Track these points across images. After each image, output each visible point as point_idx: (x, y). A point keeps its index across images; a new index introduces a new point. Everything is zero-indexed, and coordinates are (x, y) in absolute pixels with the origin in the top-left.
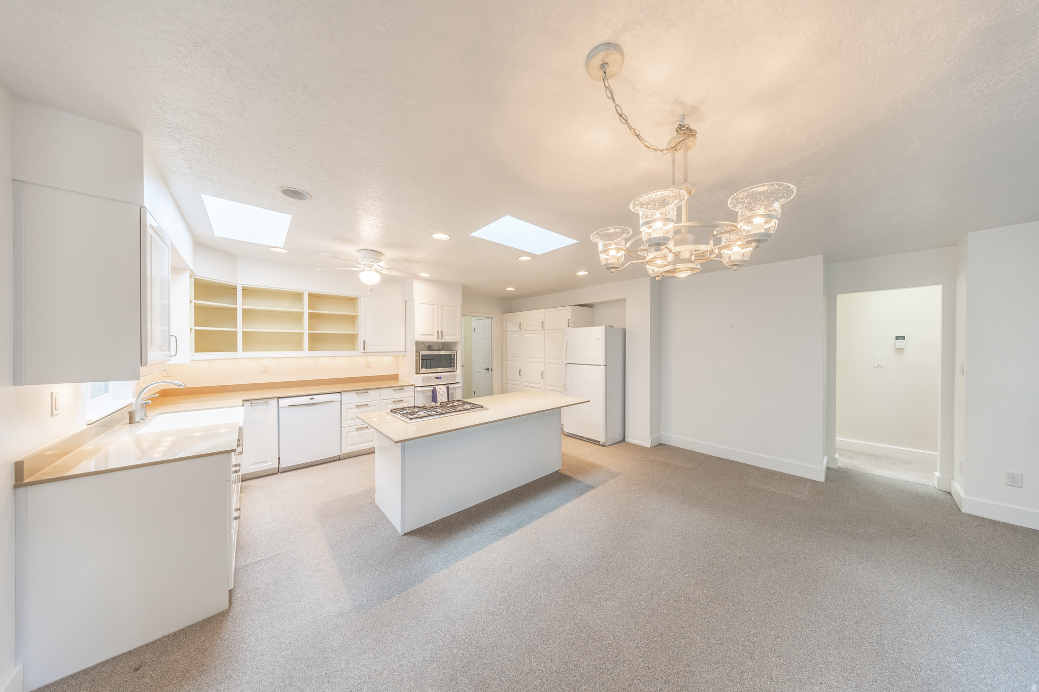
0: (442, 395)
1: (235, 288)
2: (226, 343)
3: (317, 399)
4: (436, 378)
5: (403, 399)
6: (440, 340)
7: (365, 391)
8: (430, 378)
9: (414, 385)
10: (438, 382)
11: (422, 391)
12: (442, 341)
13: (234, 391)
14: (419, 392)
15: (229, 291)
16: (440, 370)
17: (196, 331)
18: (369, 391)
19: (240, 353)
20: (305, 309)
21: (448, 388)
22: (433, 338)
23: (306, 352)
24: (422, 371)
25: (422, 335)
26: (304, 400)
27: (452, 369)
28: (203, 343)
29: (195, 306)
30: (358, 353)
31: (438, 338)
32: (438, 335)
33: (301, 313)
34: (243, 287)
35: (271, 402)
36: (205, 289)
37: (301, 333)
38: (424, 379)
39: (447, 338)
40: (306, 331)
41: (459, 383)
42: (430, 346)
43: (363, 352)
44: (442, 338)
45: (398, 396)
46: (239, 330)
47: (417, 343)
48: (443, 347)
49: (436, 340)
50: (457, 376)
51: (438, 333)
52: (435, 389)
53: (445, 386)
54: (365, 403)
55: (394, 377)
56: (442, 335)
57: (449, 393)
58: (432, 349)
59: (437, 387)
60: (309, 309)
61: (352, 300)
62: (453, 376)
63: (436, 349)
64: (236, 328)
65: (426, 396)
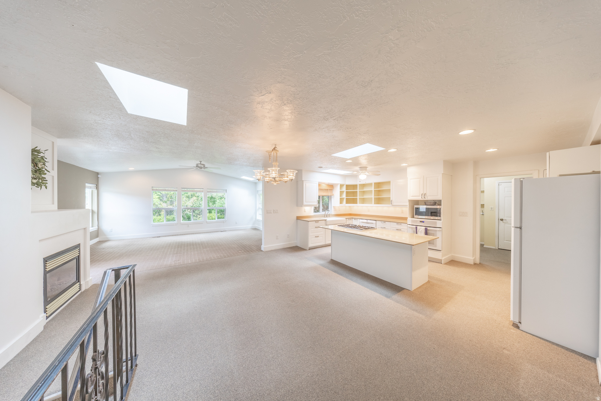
0: (421, 232)
1: (357, 185)
2: (354, 201)
3: (369, 221)
4: (421, 222)
5: (401, 229)
6: (423, 199)
7: (385, 222)
8: (416, 221)
9: (407, 223)
10: (422, 224)
11: (412, 227)
12: (425, 199)
13: (362, 216)
14: (410, 227)
15: (355, 187)
16: (424, 217)
17: (346, 198)
19: (358, 205)
20: (373, 189)
21: (426, 229)
22: (419, 198)
23: (373, 205)
24: (415, 216)
25: (412, 196)
26: (365, 221)
27: (437, 218)
28: (348, 201)
29: (346, 192)
30: (390, 205)
31: (422, 198)
32: (422, 196)
33: (372, 191)
34: (359, 185)
35: (358, 220)
36: (348, 187)
37: (372, 198)
38: (412, 221)
39: (430, 197)
40: (373, 197)
41: (441, 228)
42: (425, 203)
43: (392, 205)
44: (425, 198)
45: (399, 227)
46: (358, 197)
47: (410, 201)
48: (435, 203)
49: (422, 199)
50: (439, 224)
51: (422, 195)
52: (416, 228)
53: (424, 228)
54: (385, 227)
55: (406, 219)
56: (425, 196)
57: (429, 233)
58: (427, 204)
59: (418, 227)
60: (374, 189)
61: (388, 183)
62: (436, 222)
63: (429, 204)
64: (357, 197)
65: (413, 231)
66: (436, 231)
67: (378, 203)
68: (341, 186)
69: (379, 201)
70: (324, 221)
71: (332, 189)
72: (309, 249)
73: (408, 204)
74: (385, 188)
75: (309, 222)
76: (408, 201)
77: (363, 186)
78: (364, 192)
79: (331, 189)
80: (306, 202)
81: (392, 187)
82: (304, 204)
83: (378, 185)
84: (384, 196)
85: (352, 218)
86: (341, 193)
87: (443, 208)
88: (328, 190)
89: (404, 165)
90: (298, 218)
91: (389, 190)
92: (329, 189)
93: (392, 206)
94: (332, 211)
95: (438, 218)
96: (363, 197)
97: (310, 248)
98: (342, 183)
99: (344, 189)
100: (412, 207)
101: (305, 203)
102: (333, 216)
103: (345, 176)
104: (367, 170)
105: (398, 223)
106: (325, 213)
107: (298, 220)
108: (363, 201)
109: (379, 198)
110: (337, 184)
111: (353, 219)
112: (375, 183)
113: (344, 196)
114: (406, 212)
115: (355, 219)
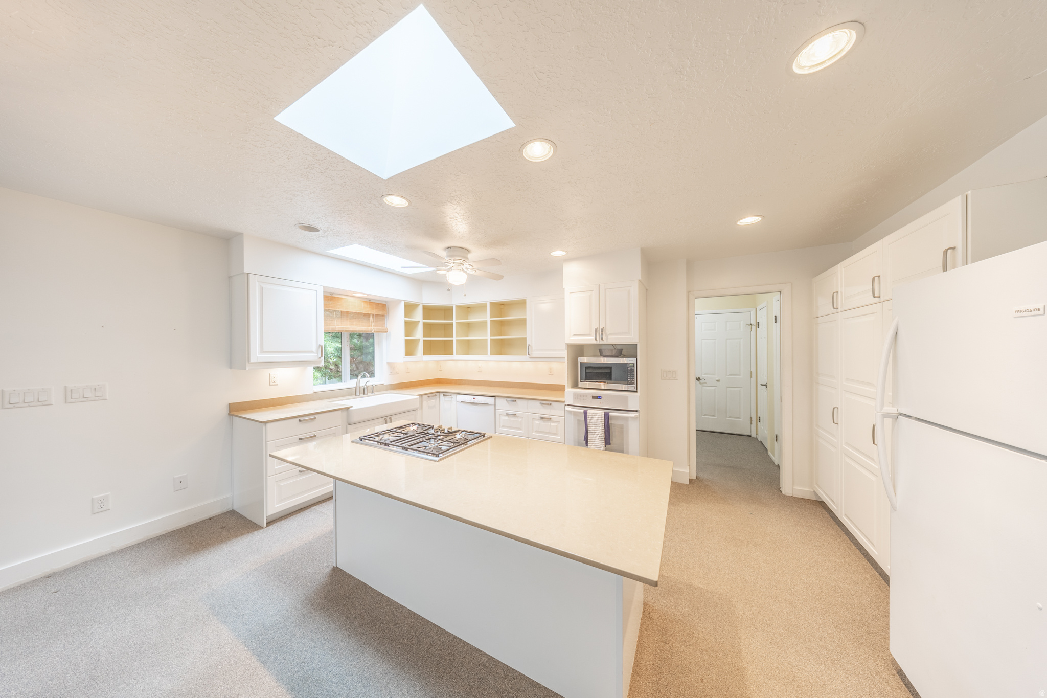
0: (596, 424)
1: (452, 308)
2: (445, 348)
3: (479, 399)
4: (594, 397)
5: (551, 417)
6: (599, 342)
7: (515, 399)
8: (585, 396)
9: (564, 402)
10: (596, 403)
11: (574, 412)
12: (602, 342)
13: (464, 384)
14: (570, 412)
15: (446, 311)
17: (424, 340)
18: (517, 400)
19: (455, 357)
20: (487, 317)
21: (607, 417)
22: (590, 340)
23: (489, 357)
24: (581, 384)
25: (574, 335)
26: (469, 399)
27: (628, 387)
28: (430, 348)
29: (424, 324)
30: (526, 357)
31: (596, 339)
32: (596, 335)
33: (486, 322)
34: (457, 307)
35: (454, 396)
36: (429, 311)
37: (487, 339)
38: (576, 396)
39: (614, 338)
40: (489, 337)
41: (636, 411)
42: (600, 351)
43: (530, 358)
44: (602, 339)
45: (545, 411)
46: (454, 339)
47: (569, 346)
48: (620, 351)
49: (594, 342)
50: (634, 401)
51: (596, 332)
52: (585, 413)
53: (602, 412)
54: (514, 413)
55: (561, 388)
56: (602, 334)
57: (612, 424)
58: (604, 354)
59: (589, 411)
60: (490, 318)
61: (521, 304)
62: (626, 398)
63: (608, 354)
64: (453, 337)
65: (578, 420)
66: (626, 419)
67: (500, 354)
68: (410, 308)
69: (502, 347)
70: (340, 412)
71: (383, 316)
72: (269, 523)
73: (564, 354)
74: (514, 316)
75: (268, 425)
76: (564, 347)
77: (467, 310)
78: (469, 327)
79: (377, 315)
80: (263, 351)
81: (530, 314)
82: (252, 360)
83: (500, 307)
84: (514, 335)
85: (440, 392)
86: (410, 327)
87: (640, 363)
88: (369, 315)
89: (558, 253)
90: (235, 409)
91: (523, 322)
92: (373, 315)
93: (530, 360)
94: (382, 375)
95: (631, 387)
96: (468, 337)
97: (270, 520)
98: (412, 299)
99: (418, 316)
100: (574, 362)
101: (256, 355)
102: (387, 390)
103: (419, 282)
104: (468, 259)
105: (544, 403)
106: (358, 383)
107: (235, 418)
108: (468, 347)
109: (502, 339)
110: (399, 301)
111: (442, 395)
112: (492, 304)
113: (419, 334)
114: (561, 372)
115: (446, 394)
